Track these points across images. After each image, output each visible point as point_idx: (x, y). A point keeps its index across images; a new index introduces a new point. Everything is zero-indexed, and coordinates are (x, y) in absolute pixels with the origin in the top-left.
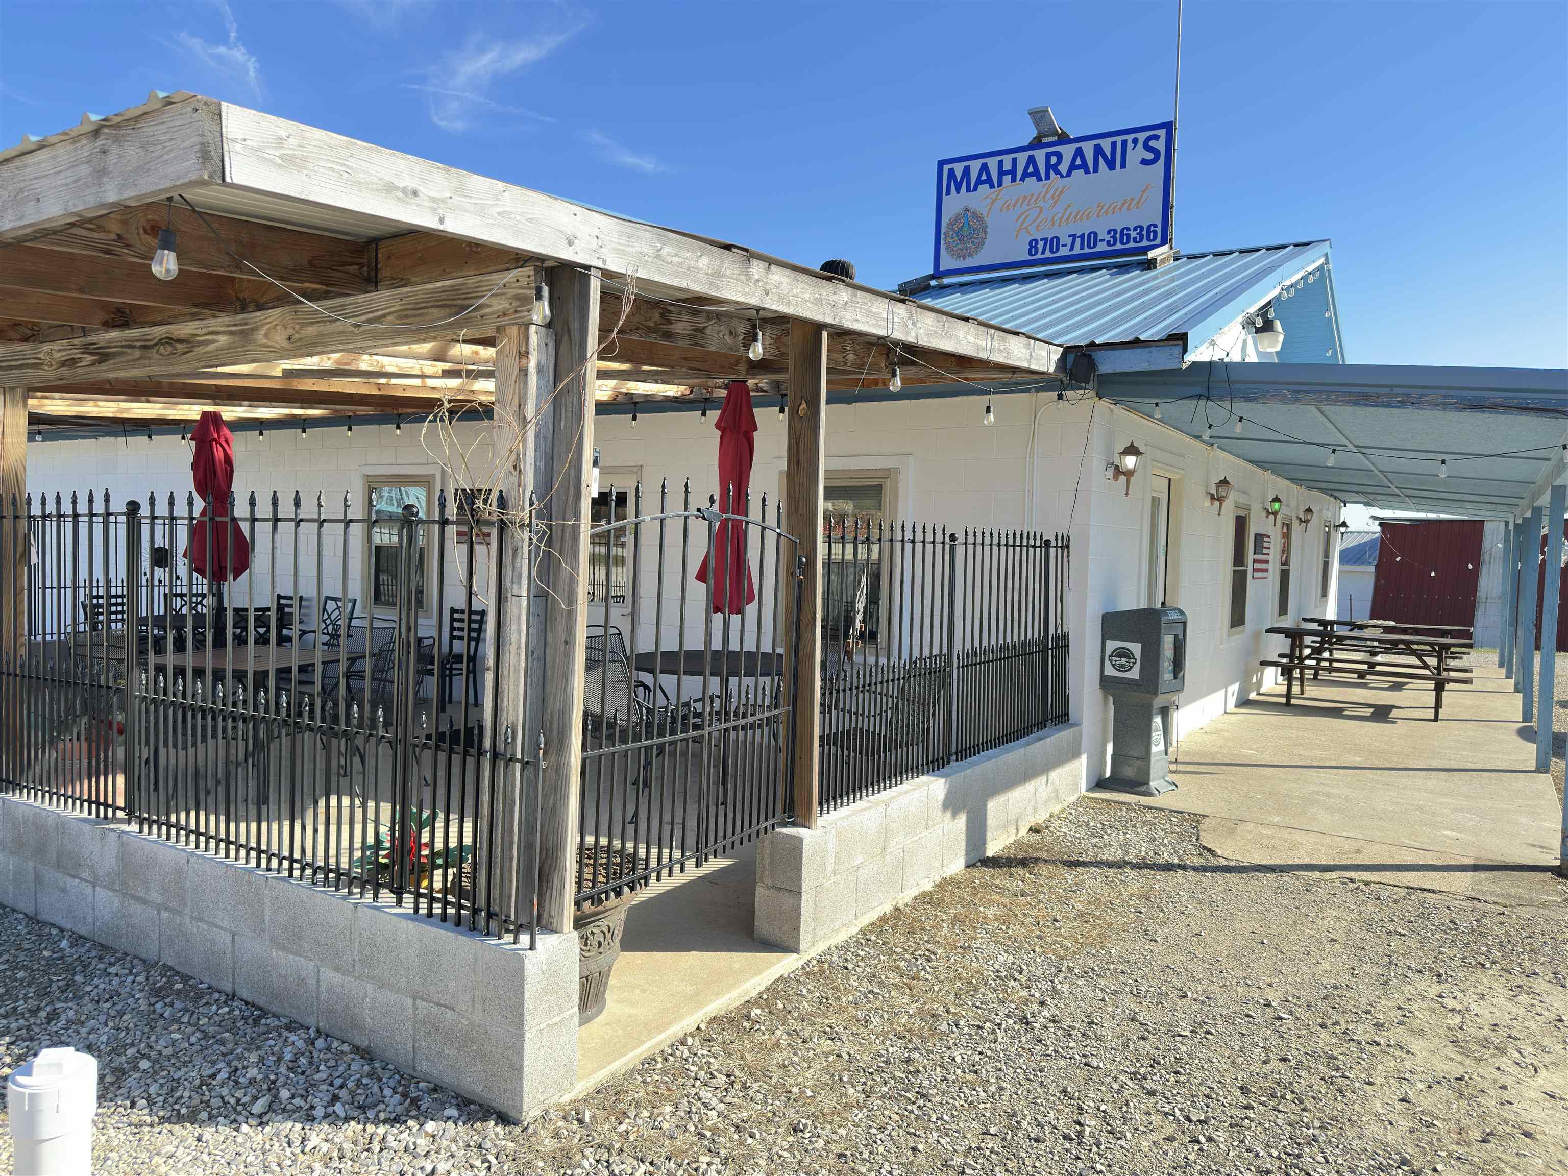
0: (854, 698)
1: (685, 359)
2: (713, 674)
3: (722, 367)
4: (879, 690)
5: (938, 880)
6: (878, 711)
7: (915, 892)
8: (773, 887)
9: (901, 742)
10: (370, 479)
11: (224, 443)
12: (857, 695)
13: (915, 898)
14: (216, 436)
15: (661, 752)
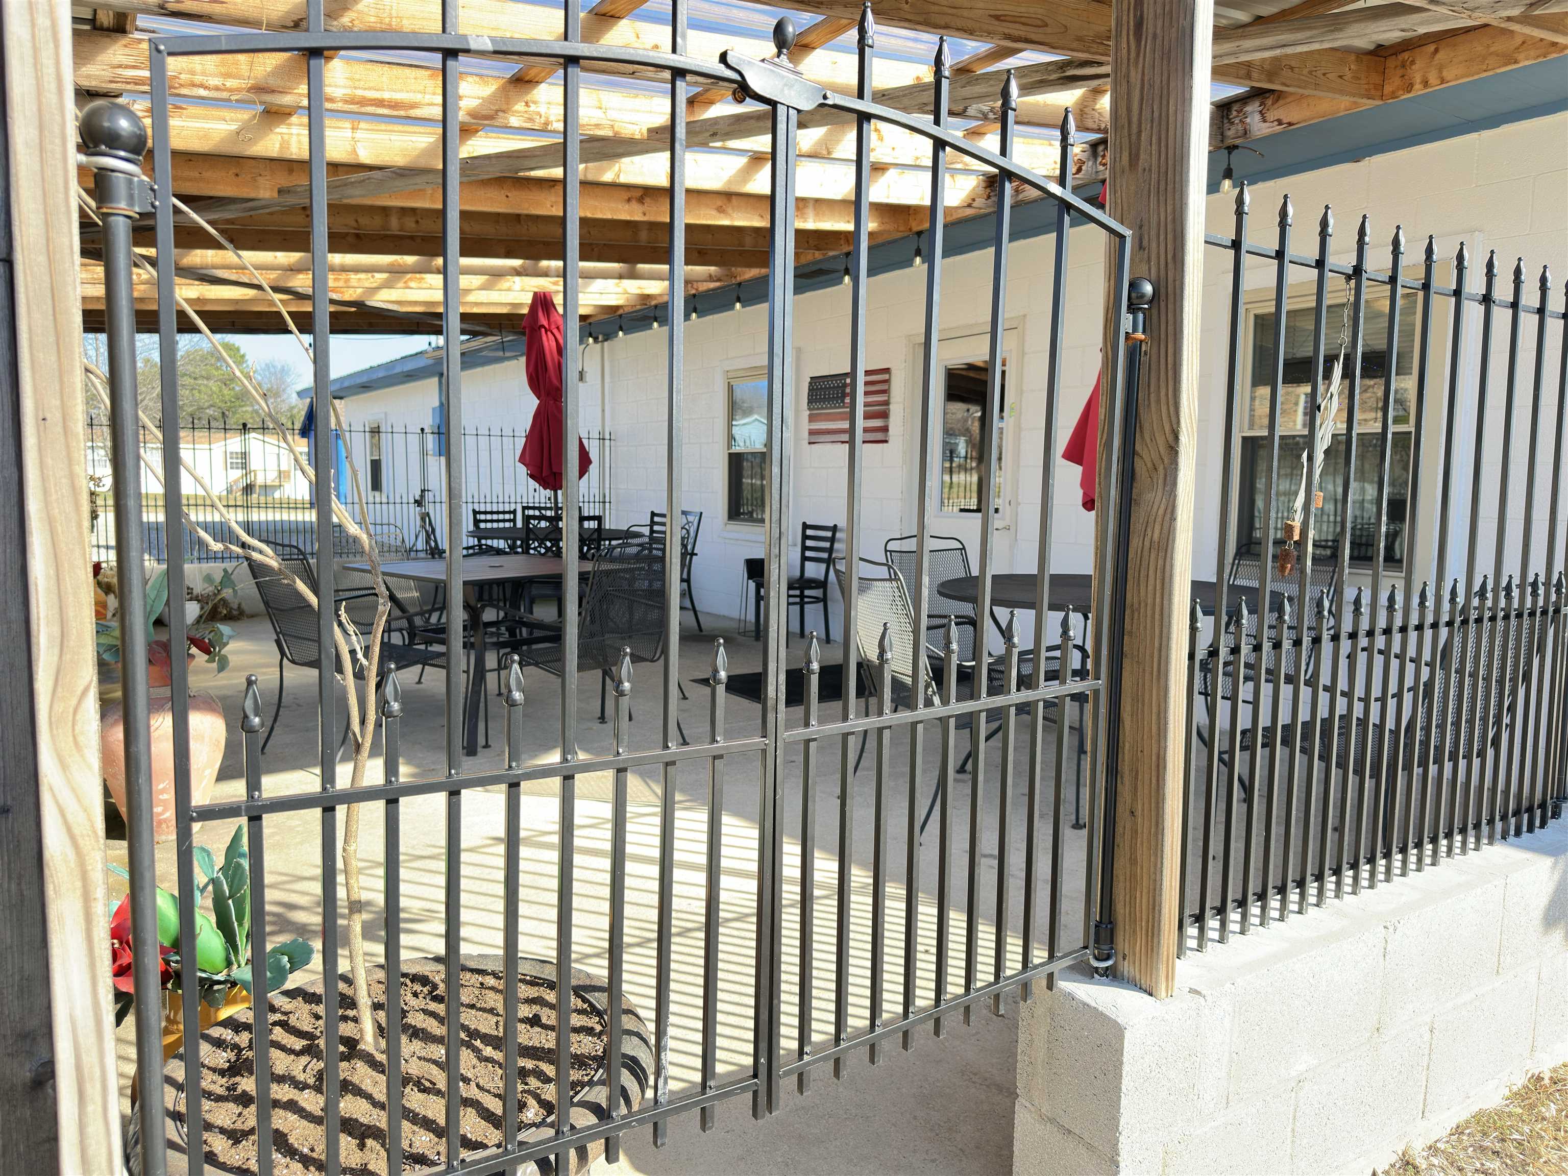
0: (1343, 663)
1: (997, 18)
2: (1052, 607)
3: (1080, 39)
4: (1396, 648)
5: (1520, 1081)
6: (1393, 688)
7: (1460, 1114)
8: (1052, 1120)
9: (1440, 749)
10: (731, 375)
11: (555, 331)
12: (1352, 657)
13: (1458, 1131)
14: (545, 323)
15: (998, 730)
